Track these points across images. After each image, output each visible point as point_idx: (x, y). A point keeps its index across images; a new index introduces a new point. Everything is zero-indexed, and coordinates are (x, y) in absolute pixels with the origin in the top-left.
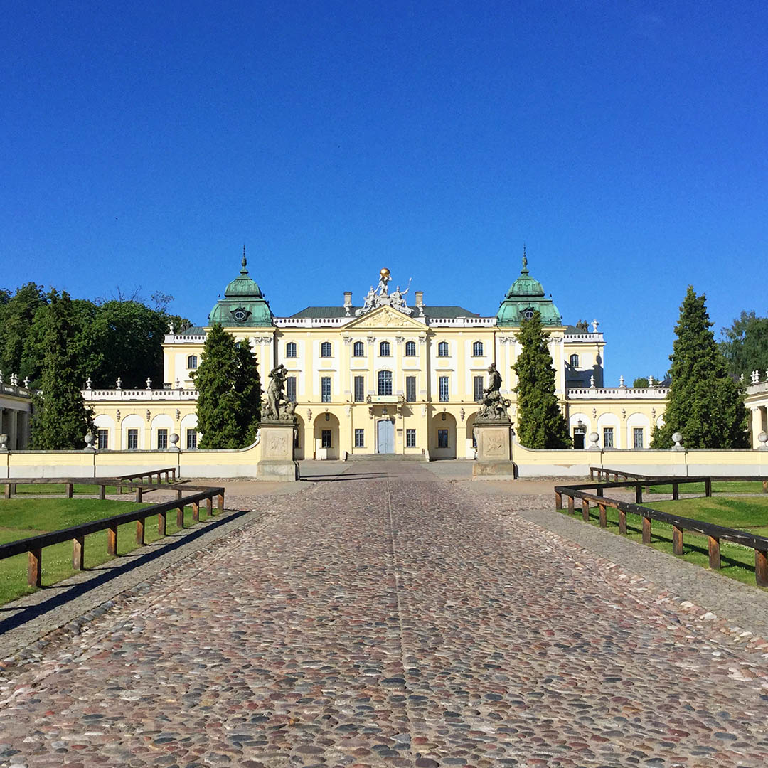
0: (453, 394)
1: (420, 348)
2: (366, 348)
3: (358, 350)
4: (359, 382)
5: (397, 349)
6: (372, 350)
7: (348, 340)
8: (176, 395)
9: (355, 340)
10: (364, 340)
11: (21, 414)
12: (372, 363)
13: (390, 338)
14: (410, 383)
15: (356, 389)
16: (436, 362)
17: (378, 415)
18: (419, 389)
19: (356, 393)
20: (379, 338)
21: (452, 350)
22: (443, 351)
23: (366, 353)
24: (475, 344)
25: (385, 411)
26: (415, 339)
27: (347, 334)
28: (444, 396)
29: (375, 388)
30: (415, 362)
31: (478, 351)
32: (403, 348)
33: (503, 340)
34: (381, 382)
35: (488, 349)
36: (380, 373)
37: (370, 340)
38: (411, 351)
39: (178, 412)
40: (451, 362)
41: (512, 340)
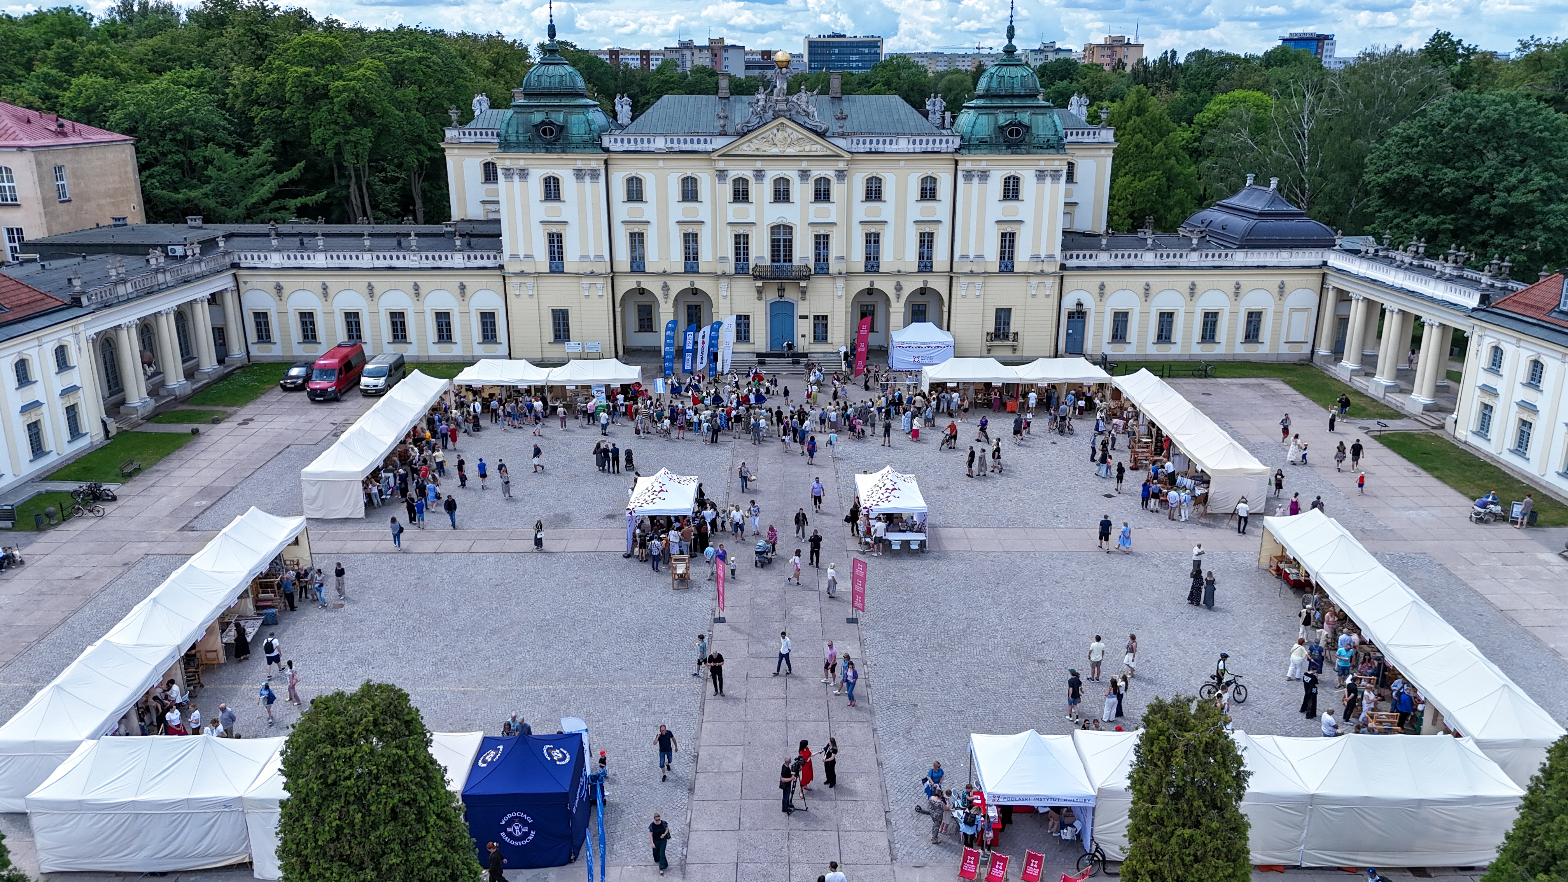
0: (887, 258)
1: (836, 189)
2: (753, 188)
3: (741, 194)
4: (742, 243)
5: (801, 191)
6: (762, 191)
7: (722, 175)
9: (733, 174)
10: (748, 174)
12: (762, 214)
13: (792, 174)
14: (822, 242)
15: (737, 254)
16: (863, 210)
17: (772, 295)
18: (835, 249)
19: (737, 260)
20: (773, 172)
21: (888, 190)
22: (874, 192)
23: (752, 196)
24: (924, 180)
25: (781, 290)
26: (830, 173)
27: (721, 165)
28: (872, 263)
29: (767, 253)
30: (829, 212)
31: (928, 192)
32: (810, 188)
33: (969, 175)
34: (775, 243)
35: (944, 189)
36: (775, 229)
37: (759, 175)
38: (822, 194)
39: (463, 287)
40: (885, 210)
41: (984, 176)
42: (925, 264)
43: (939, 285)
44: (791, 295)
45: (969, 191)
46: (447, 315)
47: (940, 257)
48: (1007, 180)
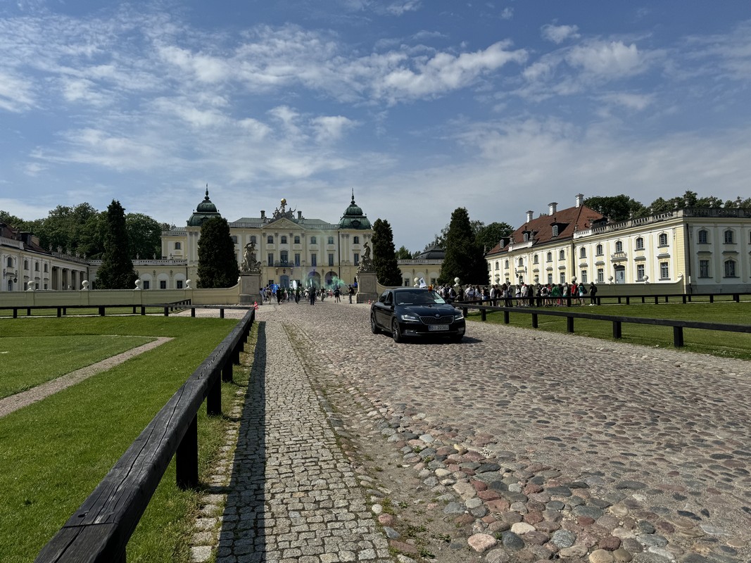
0: (319, 261)
1: (302, 240)
2: (274, 239)
3: (270, 241)
4: (271, 257)
5: (290, 240)
6: (278, 240)
7: (264, 235)
8: (171, 263)
9: (268, 234)
10: (273, 235)
11: (82, 273)
12: (278, 247)
13: (287, 235)
14: (297, 257)
15: (269, 260)
16: (310, 246)
17: (281, 273)
18: (301, 259)
19: (269, 262)
20: (281, 235)
21: (318, 241)
22: (314, 241)
23: (274, 241)
24: (329, 238)
25: (284, 271)
26: (300, 235)
27: (264, 231)
28: (314, 263)
29: (279, 259)
30: (300, 246)
31: (331, 242)
32: (293, 239)
33: (343, 236)
34: (282, 257)
35: (336, 241)
36: (282, 252)
37: (277, 235)
38: (297, 241)
39: (171, 272)
40: (317, 246)
41: (348, 236)
42: (331, 264)
43: (335, 270)
44: (288, 273)
45: (344, 241)
46: (165, 282)
47: (336, 261)
48: (355, 238)
